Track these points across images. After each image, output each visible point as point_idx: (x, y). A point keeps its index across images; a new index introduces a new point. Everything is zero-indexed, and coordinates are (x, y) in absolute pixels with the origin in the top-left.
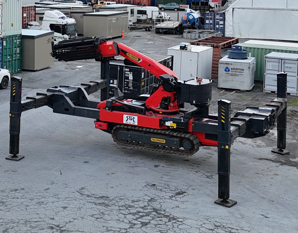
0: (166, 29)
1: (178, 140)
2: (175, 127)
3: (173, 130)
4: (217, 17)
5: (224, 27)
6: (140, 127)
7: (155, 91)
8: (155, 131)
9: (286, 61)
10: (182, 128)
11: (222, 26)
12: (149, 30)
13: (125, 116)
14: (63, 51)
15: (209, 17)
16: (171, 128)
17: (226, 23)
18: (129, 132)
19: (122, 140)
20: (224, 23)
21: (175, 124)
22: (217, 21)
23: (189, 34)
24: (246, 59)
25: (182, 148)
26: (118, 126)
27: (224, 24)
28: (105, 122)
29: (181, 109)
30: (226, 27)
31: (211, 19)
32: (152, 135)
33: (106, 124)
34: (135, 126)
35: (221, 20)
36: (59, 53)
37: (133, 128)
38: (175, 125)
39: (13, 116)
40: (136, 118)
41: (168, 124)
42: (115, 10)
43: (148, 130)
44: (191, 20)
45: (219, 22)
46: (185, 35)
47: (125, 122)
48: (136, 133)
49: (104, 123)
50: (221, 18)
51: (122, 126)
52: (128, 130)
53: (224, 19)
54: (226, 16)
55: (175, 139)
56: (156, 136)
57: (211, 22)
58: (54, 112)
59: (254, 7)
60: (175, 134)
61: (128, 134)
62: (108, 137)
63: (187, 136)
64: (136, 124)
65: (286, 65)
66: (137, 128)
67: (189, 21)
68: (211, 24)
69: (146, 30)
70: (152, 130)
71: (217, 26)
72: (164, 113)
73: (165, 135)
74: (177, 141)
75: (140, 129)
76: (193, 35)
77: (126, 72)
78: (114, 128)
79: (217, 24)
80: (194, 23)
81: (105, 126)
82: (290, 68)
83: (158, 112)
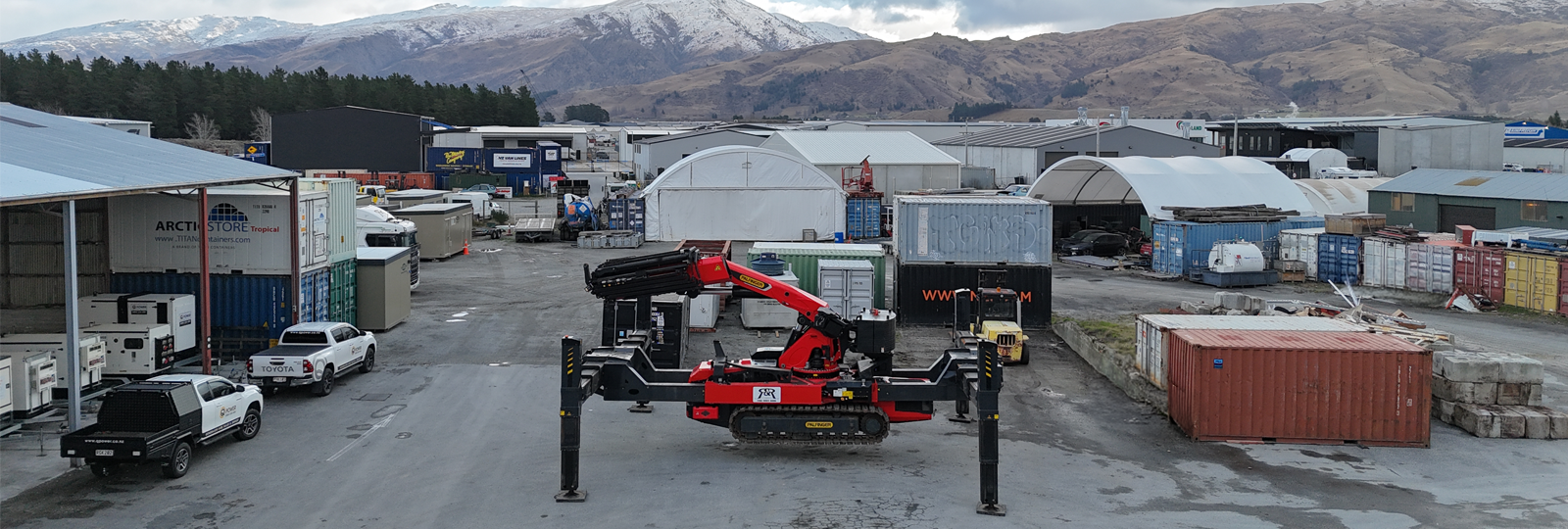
0: (539, 232)
1: (856, 419)
2: (851, 398)
3: (847, 402)
4: (632, 206)
5: (644, 223)
6: (787, 405)
7: (797, 339)
8: (815, 409)
9: (854, 273)
10: (862, 397)
11: (641, 222)
12: (497, 238)
13: (756, 390)
14: (618, 280)
15: (617, 207)
16: (842, 399)
17: (646, 215)
18: (763, 417)
19: (748, 434)
20: (644, 216)
21: (852, 392)
22: (632, 213)
23: (589, 240)
24: (782, 274)
25: (861, 433)
26: (743, 409)
27: (643, 219)
28: (714, 406)
29: (841, 366)
30: (647, 224)
31: (620, 210)
32: (806, 417)
33: (717, 408)
34: (776, 405)
35: (638, 211)
36: (607, 286)
37: (773, 409)
38: (850, 395)
39: (569, 414)
40: (778, 390)
41: (838, 393)
42: (424, 201)
43: (801, 408)
44: (584, 214)
45: (634, 215)
46: (580, 241)
47: (755, 400)
48: (776, 417)
49: (711, 408)
50: (639, 208)
51: (750, 408)
52: (758, 414)
53: (643, 211)
54: (647, 204)
55: (850, 419)
56: (814, 418)
57: (621, 215)
58: (605, 399)
59: (695, 186)
60: (851, 409)
61: (763, 421)
62: (724, 433)
63: (873, 410)
64: (778, 401)
65: (854, 280)
66: (779, 408)
67: (579, 216)
68: (621, 219)
69: (493, 238)
70: (808, 409)
71: (632, 223)
72: (821, 376)
73: (831, 413)
74: (853, 421)
75: (786, 409)
76: (596, 241)
77: (653, 314)
78: (735, 414)
79: (631, 220)
80: (589, 220)
81: (714, 413)
82: (861, 283)
83: (810, 376)
